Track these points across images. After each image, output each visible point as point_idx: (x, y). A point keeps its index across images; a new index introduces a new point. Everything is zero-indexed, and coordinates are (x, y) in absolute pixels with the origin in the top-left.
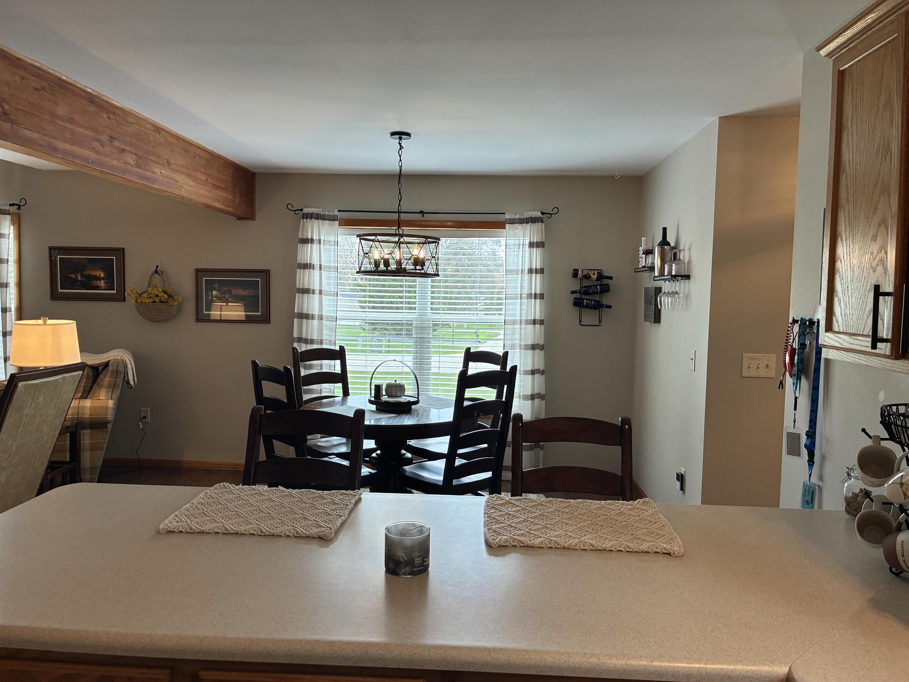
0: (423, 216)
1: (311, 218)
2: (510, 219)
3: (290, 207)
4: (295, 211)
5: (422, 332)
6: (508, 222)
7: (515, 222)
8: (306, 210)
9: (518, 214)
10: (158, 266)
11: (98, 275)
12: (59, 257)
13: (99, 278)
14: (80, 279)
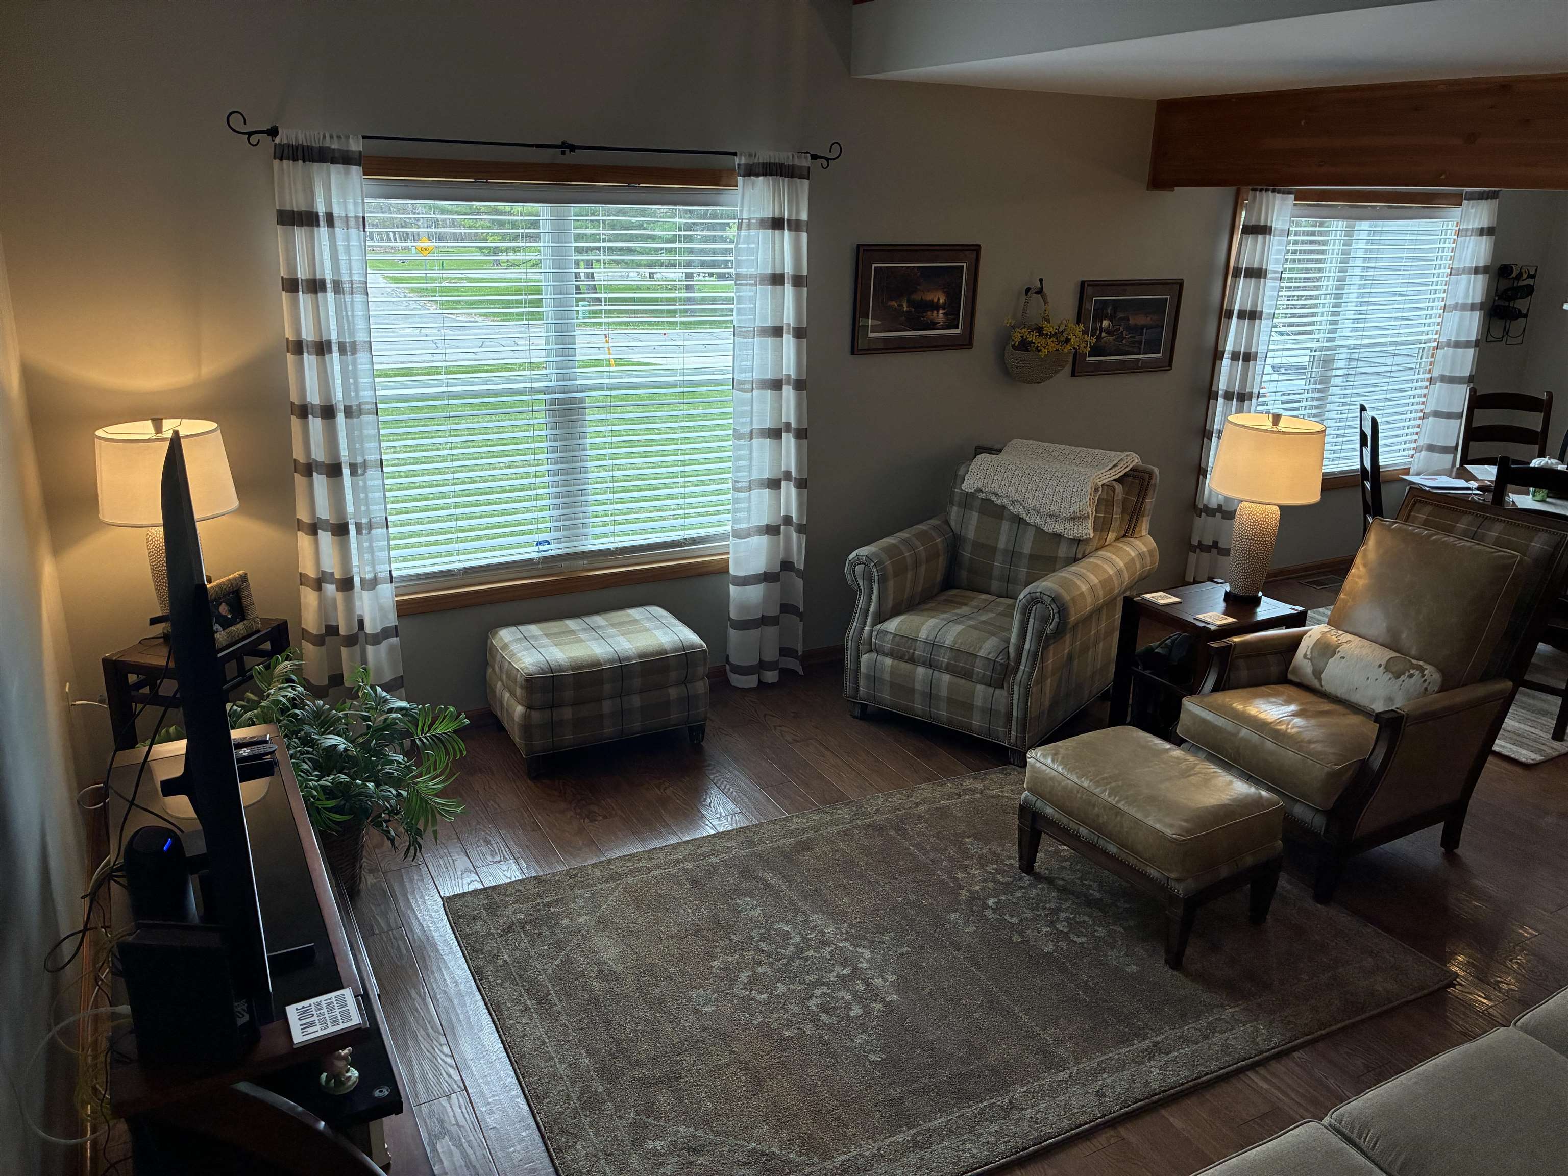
10: (1041, 280)
11: (936, 300)
12: (874, 266)
13: (936, 307)
14: (905, 309)
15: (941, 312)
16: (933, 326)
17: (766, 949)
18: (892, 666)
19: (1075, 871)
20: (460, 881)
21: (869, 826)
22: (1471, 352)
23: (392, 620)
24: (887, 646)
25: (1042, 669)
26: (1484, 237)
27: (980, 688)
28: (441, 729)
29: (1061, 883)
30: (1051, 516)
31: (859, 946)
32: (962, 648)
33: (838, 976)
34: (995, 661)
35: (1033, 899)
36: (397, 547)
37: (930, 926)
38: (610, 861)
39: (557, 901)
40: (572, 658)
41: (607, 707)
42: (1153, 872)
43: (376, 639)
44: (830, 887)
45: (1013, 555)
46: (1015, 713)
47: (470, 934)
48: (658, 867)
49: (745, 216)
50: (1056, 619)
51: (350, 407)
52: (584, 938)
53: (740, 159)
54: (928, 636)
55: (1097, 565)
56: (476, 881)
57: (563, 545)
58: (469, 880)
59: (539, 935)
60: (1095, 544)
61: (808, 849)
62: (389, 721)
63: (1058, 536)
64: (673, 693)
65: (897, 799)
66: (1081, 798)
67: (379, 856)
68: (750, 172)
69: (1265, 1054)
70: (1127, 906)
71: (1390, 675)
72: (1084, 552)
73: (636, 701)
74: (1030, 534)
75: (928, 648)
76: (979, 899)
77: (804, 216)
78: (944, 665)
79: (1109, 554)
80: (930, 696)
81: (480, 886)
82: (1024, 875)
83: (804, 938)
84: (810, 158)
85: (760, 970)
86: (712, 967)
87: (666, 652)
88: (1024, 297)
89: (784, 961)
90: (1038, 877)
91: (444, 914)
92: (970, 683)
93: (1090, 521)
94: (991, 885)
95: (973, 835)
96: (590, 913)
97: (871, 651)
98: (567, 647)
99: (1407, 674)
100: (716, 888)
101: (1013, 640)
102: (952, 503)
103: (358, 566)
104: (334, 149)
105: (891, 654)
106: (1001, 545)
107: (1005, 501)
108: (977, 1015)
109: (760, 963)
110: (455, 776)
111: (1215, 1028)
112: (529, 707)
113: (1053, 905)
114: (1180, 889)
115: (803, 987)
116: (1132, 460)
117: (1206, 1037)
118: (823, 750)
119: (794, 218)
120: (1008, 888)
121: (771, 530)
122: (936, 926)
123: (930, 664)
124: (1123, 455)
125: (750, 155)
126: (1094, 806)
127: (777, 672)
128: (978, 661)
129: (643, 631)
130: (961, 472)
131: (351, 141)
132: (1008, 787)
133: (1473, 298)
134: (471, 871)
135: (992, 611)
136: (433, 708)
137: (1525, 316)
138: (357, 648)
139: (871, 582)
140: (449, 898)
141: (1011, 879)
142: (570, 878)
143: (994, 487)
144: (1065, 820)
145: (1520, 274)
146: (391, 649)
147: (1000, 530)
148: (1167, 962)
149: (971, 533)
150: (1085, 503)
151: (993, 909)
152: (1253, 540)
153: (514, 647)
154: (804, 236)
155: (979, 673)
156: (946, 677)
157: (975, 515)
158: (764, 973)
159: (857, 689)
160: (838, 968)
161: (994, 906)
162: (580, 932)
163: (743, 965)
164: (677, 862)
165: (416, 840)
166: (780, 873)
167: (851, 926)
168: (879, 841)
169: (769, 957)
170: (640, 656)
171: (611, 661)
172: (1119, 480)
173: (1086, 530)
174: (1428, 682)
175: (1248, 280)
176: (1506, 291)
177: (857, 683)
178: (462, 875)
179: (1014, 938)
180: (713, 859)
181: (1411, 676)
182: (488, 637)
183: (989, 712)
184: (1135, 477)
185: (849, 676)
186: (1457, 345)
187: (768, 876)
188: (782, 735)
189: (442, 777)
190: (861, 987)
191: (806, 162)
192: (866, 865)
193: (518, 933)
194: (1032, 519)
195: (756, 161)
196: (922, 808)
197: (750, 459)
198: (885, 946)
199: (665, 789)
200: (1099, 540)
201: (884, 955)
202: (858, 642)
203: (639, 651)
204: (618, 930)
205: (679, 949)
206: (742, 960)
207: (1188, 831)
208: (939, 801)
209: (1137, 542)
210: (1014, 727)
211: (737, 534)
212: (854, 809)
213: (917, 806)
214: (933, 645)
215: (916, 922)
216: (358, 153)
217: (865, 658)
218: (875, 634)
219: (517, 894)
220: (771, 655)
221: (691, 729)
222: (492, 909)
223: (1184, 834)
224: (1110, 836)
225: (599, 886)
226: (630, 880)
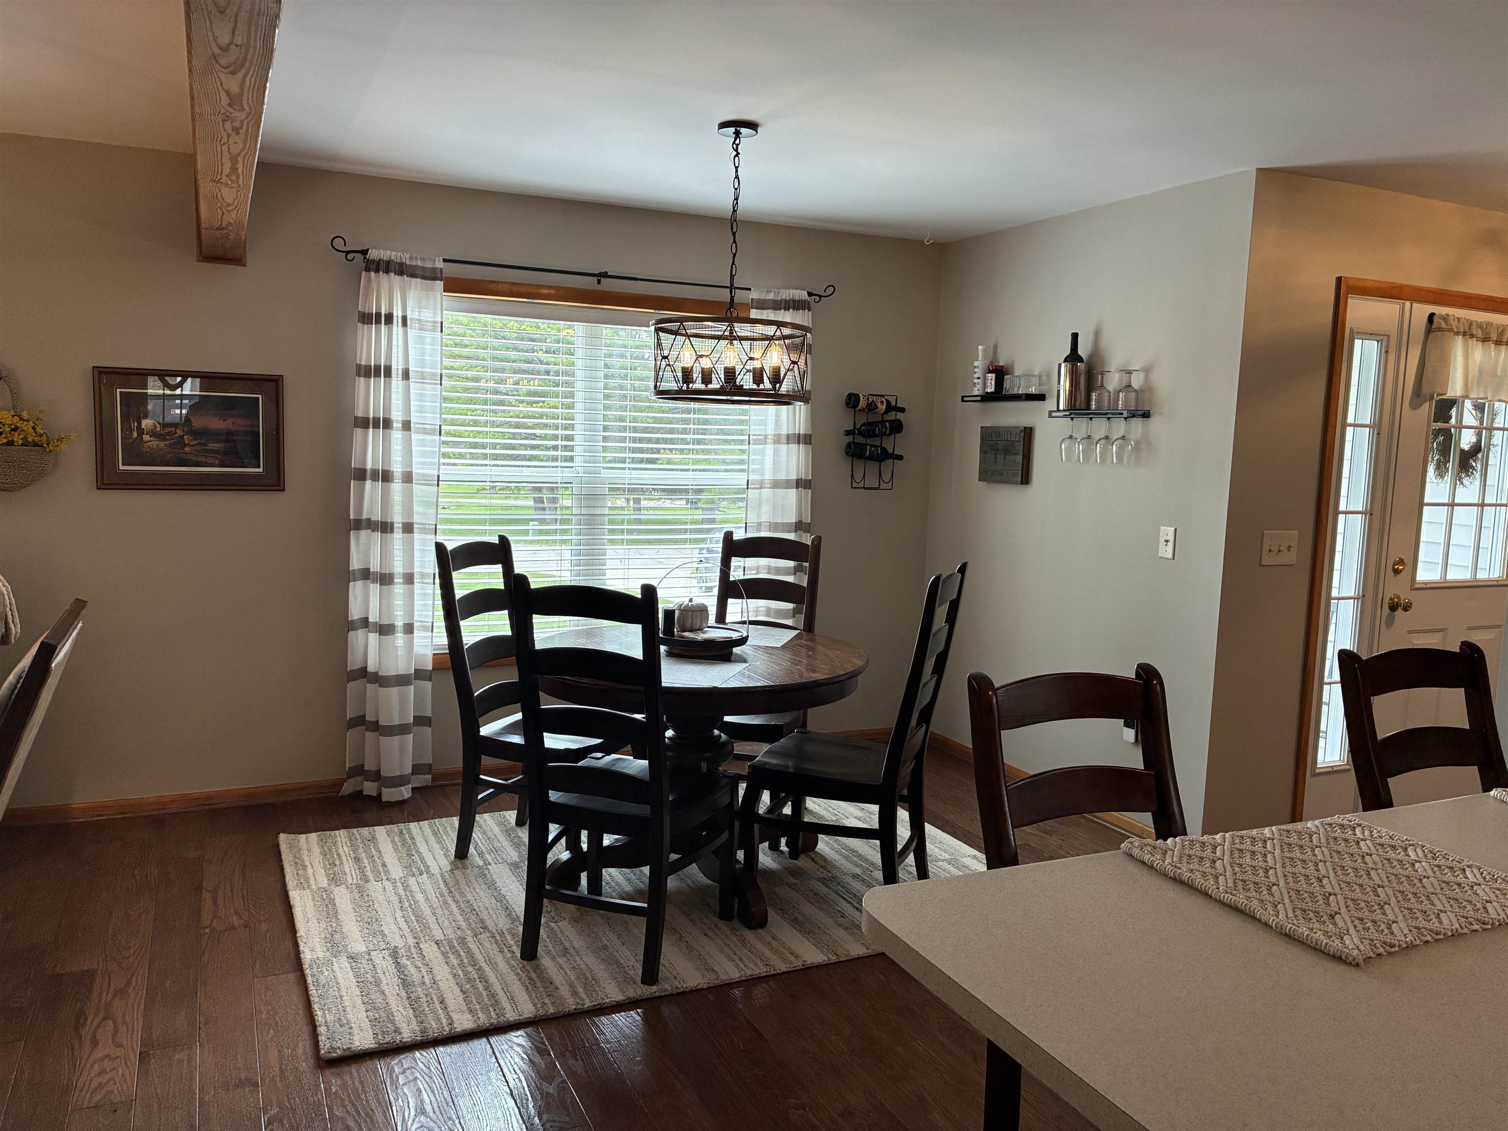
0: (599, 282)
1: (387, 271)
2: (759, 300)
3: (338, 243)
4: (348, 253)
5: (592, 503)
6: (755, 304)
7: (765, 306)
8: (374, 254)
9: (771, 291)
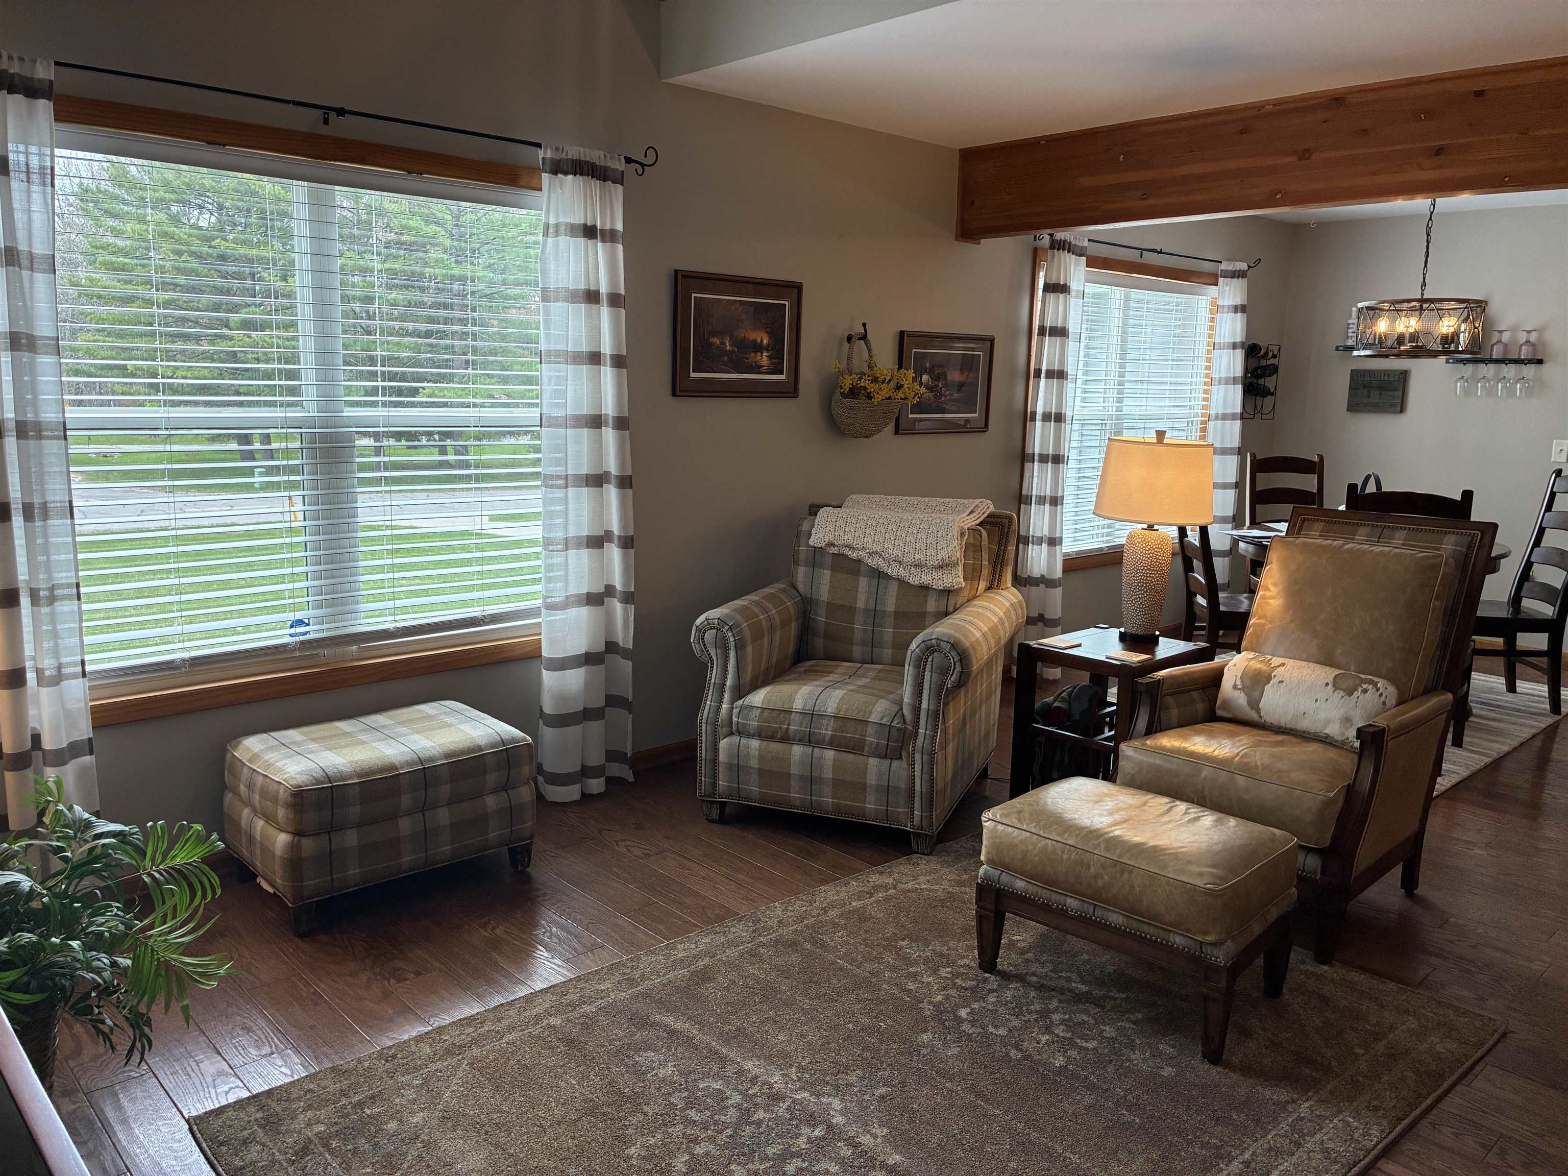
10: (864, 325)
11: (759, 340)
12: (693, 295)
13: (758, 348)
14: (728, 348)
15: (765, 354)
16: (757, 369)
17: (698, 1118)
18: (760, 749)
19: (1043, 963)
20: (213, 1091)
21: (777, 942)
22: (1237, 424)
23: (84, 730)
24: (754, 724)
25: (945, 732)
26: (1239, 314)
27: (873, 762)
28: (182, 857)
29: (1035, 979)
30: (916, 566)
31: (823, 1095)
32: (849, 715)
33: (810, 1141)
34: (890, 726)
35: (1012, 1003)
36: (95, 630)
37: (902, 1054)
38: (440, 1030)
39: (372, 1097)
40: (356, 762)
41: (405, 825)
42: (1178, 940)
43: (60, 758)
44: (755, 1023)
45: (875, 615)
46: (918, 787)
47: (242, 1168)
48: (511, 1029)
49: (552, 221)
50: (958, 669)
51: (25, 422)
52: (426, 1145)
53: (545, 153)
54: (805, 706)
55: (981, 613)
56: (238, 1087)
57: (325, 626)
58: (226, 1088)
59: (355, 1152)
60: (966, 594)
61: (710, 980)
62: (99, 851)
63: (925, 588)
64: (491, 802)
65: (799, 906)
66: (1069, 859)
67: (75, 1070)
68: (558, 168)
69: (1373, 1152)
70: (1124, 996)
71: (1342, 693)
72: (955, 605)
73: (443, 816)
74: (893, 588)
75: (807, 720)
76: (948, 1012)
77: (619, 227)
78: (827, 739)
79: (985, 603)
80: (811, 780)
81: (246, 1094)
82: (987, 975)
83: (745, 1095)
84: (623, 161)
85: (699, 1150)
86: (630, 1157)
87: (480, 748)
88: (846, 345)
89: (729, 1132)
90: (1005, 976)
91: (194, 1143)
92: (860, 757)
93: (960, 570)
94: (953, 992)
95: (907, 936)
96: (431, 1105)
97: (732, 734)
98: (345, 751)
99: (1360, 690)
100: (602, 1046)
101: (907, 699)
102: (796, 563)
103: (34, 658)
104: (13, 75)
105: (760, 734)
106: (860, 604)
107: (862, 554)
108: (1013, 1165)
109: (696, 1141)
110: (213, 921)
111: (1301, 1130)
112: (298, 833)
113: (1037, 1006)
114: (1221, 956)
115: (768, 1165)
116: (987, 507)
117: (1298, 1145)
118: (686, 862)
119: (608, 227)
120: (975, 993)
121: (594, 600)
122: (910, 1053)
123: (810, 740)
124: (978, 501)
125: (557, 149)
126: (1089, 867)
127: (602, 780)
128: (869, 728)
129: (443, 727)
130: (805, 527)
131: (38, 66)
132: (922, 879)
133: (1234, 373)
134: (227, 1074)
135: (863, 676)
136: (170, 825)
137: (1272, 394)
138: (29, 773)
139: (725, 648)
140: (198, 1117)
141: (974, 983)
142: (387, 1061)
143: (848, 538)
144: (1045, 894)
145: (1267, 353)
146: (82, 773)
147: (857, 587)
148: (1204, 1056)
149: (823, 594)
150: (953, 549)
151: (969, 1021)
152: (1149, 570)
153: (271, 756)
154: (620, 248)
155: (871, 742)
156: (830, 754)
157: (827, 573)
158: (707, 1154)
159: (714, 785)
160: (805, 1130)
161: (969, 1018)
162: (417, 1137)
163: (673, 1147)
164: (538, 1018)
165: (143, 1035)
166: (683, 1015)
167: (801, 1069)
168: (795, 959)
169: (706, 1129)
170: (447, 755)
171: (409, 764)
172: (981, 524)
173: (955, 579)
174: (1384, 696)
175: (1053, 338)
176: (1256, 369)
177: (715, 776)
178: (214, 1081)
179: (1011, 1055)
180: (588, 1009)
181: (1365, 691)
182: (225, 751)
183: (887, 791)
184: (992, 524)
185: (703, 769)
186: (1224, 417)
187: (670, 1020)
188: (629, 851)
189: (191, 925)
190: (846, 1152)
191: (620, 165)
192: (791, 988)
193: (321, 1154)
194: (894, 571)
195: (564, 156)
196: (832, 913)
197: (566, 512)
198: (855, 1090)
199: (493, 929)
200: (970, 590)
201: (859, 1102)
202: (715, 724)
203: (445, 749)
204: (477, 1127)
205: (573, 1138)
206: (669, 1140)
207: (1223, 879)
208: (850, 903)
209: (1005, 593)
210: (917, 805)
211: (551, 607)
212: (750, 924)
213: (826, 912)
214: (812, 715)
215: (883, 1052)
216: (48, 84)
217: (724, 743)
218: (735, 711)
219: (308, 1096)
220: (596, 758)
221: (512, 851)
222: (271, 1124)
223: (1218, 882)
224: (1114, 903)
225: (433, 1067)
226: (476, 1051)
